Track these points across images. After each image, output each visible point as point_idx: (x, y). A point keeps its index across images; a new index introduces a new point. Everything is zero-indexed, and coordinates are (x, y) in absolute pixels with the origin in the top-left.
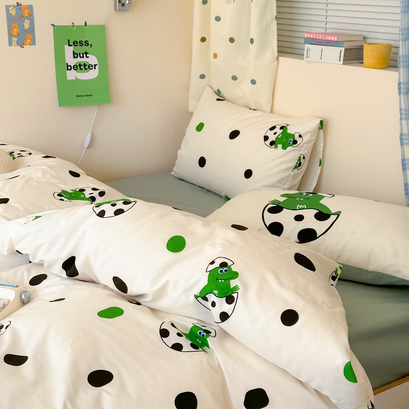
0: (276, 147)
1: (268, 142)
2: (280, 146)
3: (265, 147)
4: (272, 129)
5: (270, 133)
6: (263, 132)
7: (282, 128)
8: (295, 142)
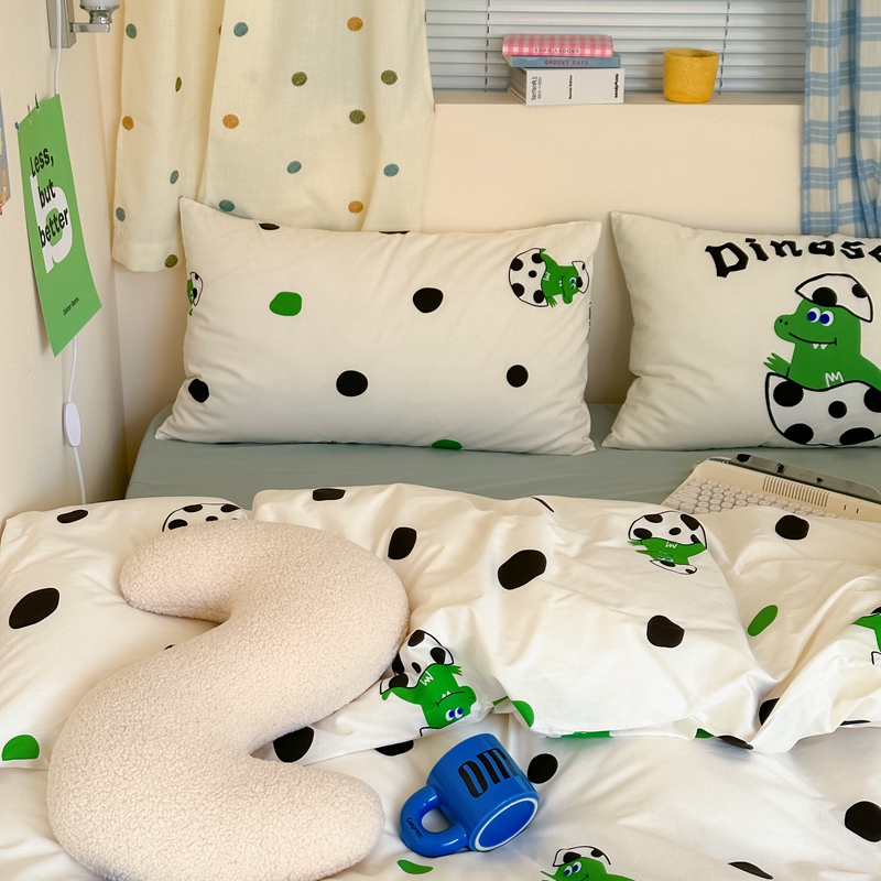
0: (552, 302)
1: (529, 296)
2: (558, 298)
3: (524, 309)
4: (517, 265)
5: (520, 277)
6: (502, 278)
7: (537, 259)
8: (579, 283)
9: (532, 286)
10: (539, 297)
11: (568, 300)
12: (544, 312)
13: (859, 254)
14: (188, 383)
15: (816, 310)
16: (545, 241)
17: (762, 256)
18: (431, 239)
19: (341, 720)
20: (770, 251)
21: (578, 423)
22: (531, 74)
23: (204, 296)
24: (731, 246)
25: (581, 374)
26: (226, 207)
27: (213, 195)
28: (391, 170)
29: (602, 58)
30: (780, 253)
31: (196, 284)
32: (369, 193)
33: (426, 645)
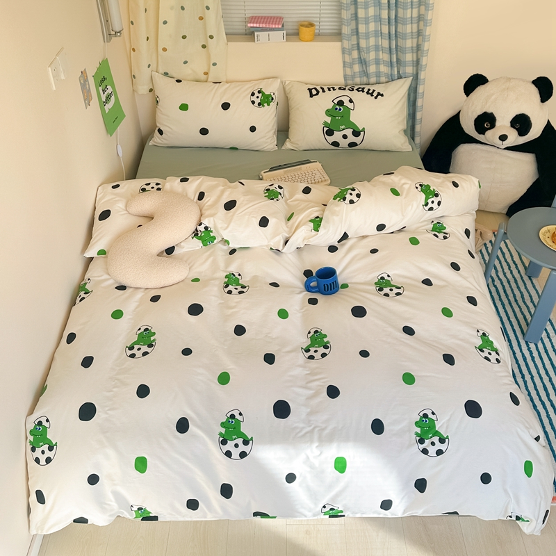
0: (264, 106)
1: (256, 104)
2: (265, 104)
3: (255, 108)
4: (253, 94)
5: (254, 98)
6: (248, 98)
7: (259, 92)
8: (273, 99)
9: (257, 101)
10: (259, 104)
11: (268, 105)
12: (261, 109)
13: (353, 90)
14: (157, 129)
15: (338, 107)
16: (262, 86)
17: (324, 91)
18: (228, 85)
19: (182, 244)
20: (326, 89)
21: (273, 141)
22: (256, 33)
23: (160, 103)
24: (315, 89)
25: (273, 126)
26: (166, 74)
27: (162, 70)
28: (214, 64)
29: (279, 28)
30: (329, 90)
31: (158, 99)
32: (209, 69)
33: (203, 226)
